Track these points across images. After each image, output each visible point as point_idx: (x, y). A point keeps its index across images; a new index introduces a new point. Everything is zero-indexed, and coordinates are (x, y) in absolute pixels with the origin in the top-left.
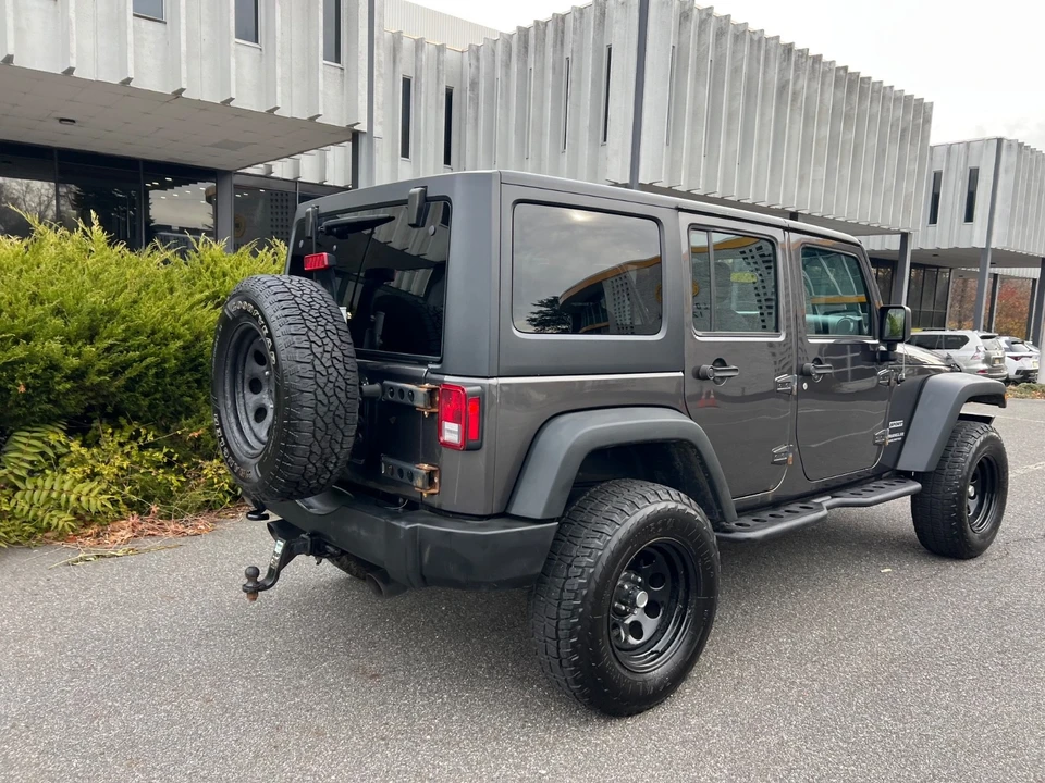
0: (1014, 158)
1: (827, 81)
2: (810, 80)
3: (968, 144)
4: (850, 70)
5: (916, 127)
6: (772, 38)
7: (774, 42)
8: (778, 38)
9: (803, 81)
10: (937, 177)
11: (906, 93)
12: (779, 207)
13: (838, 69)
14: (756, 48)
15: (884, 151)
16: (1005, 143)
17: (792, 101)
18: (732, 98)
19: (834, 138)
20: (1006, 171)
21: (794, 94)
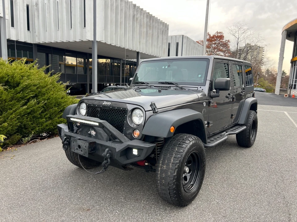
0: (186, 40)
1: (145, 16)
2: (140, 15)
3: (176, 36)
4: (150, 13)
5: (165, 30)
6: (130, 2)
7: (131, 3)
8: (132, 2)
9: (139, 15)
10: (169, 44)
11: (163, 21)
12: (134, 50)
13: (147, 13)
14: (126, 4)
15: (159, 36)
16: (184, 36)
17: (136, 20)
18: (121, 18)
19: (147, 32)
20: (184, 44)
21: (136, 18)
